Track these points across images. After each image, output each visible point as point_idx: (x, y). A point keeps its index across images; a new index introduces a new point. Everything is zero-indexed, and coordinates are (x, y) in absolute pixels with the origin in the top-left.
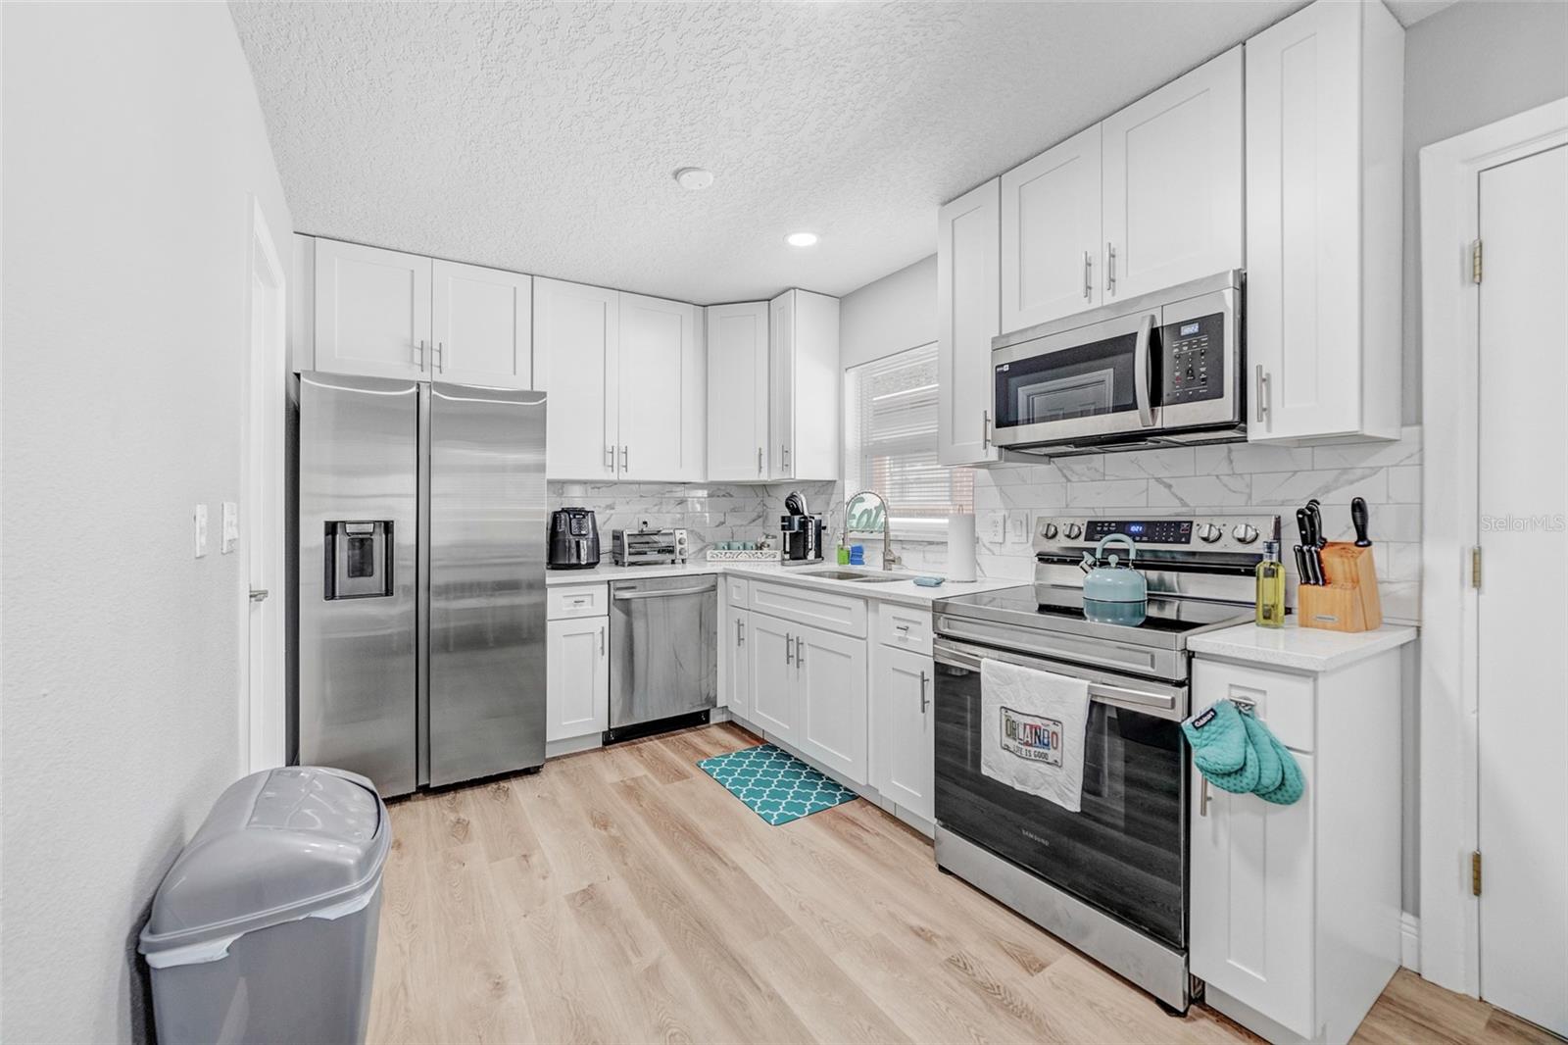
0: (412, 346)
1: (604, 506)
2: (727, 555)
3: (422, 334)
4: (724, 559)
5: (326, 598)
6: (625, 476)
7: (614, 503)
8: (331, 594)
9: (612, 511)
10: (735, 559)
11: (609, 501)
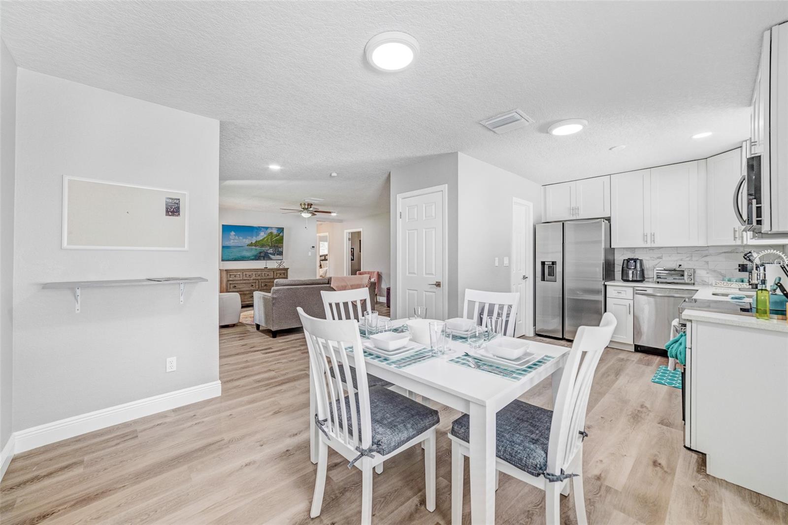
0: (570, 209)
1: (655, 257)
2: (725, 284)
3: (573, 205)
4: (723, 286)
5: (542, 280)
6: (653, 245)
7: (662, 256)
8: (543, 279)
9: (661, 260)
10: (729, 286)
11: (660, 255)
